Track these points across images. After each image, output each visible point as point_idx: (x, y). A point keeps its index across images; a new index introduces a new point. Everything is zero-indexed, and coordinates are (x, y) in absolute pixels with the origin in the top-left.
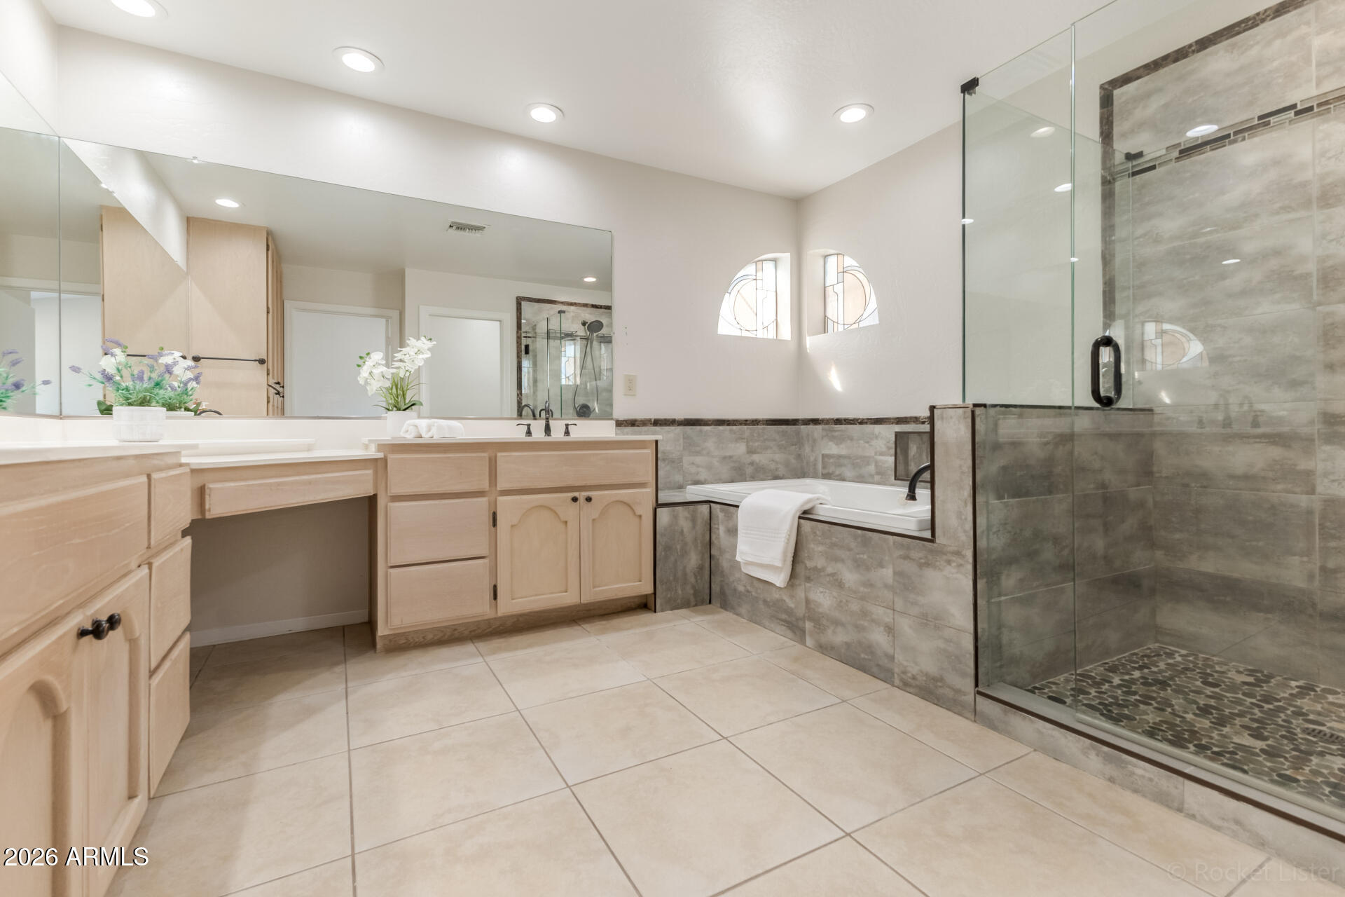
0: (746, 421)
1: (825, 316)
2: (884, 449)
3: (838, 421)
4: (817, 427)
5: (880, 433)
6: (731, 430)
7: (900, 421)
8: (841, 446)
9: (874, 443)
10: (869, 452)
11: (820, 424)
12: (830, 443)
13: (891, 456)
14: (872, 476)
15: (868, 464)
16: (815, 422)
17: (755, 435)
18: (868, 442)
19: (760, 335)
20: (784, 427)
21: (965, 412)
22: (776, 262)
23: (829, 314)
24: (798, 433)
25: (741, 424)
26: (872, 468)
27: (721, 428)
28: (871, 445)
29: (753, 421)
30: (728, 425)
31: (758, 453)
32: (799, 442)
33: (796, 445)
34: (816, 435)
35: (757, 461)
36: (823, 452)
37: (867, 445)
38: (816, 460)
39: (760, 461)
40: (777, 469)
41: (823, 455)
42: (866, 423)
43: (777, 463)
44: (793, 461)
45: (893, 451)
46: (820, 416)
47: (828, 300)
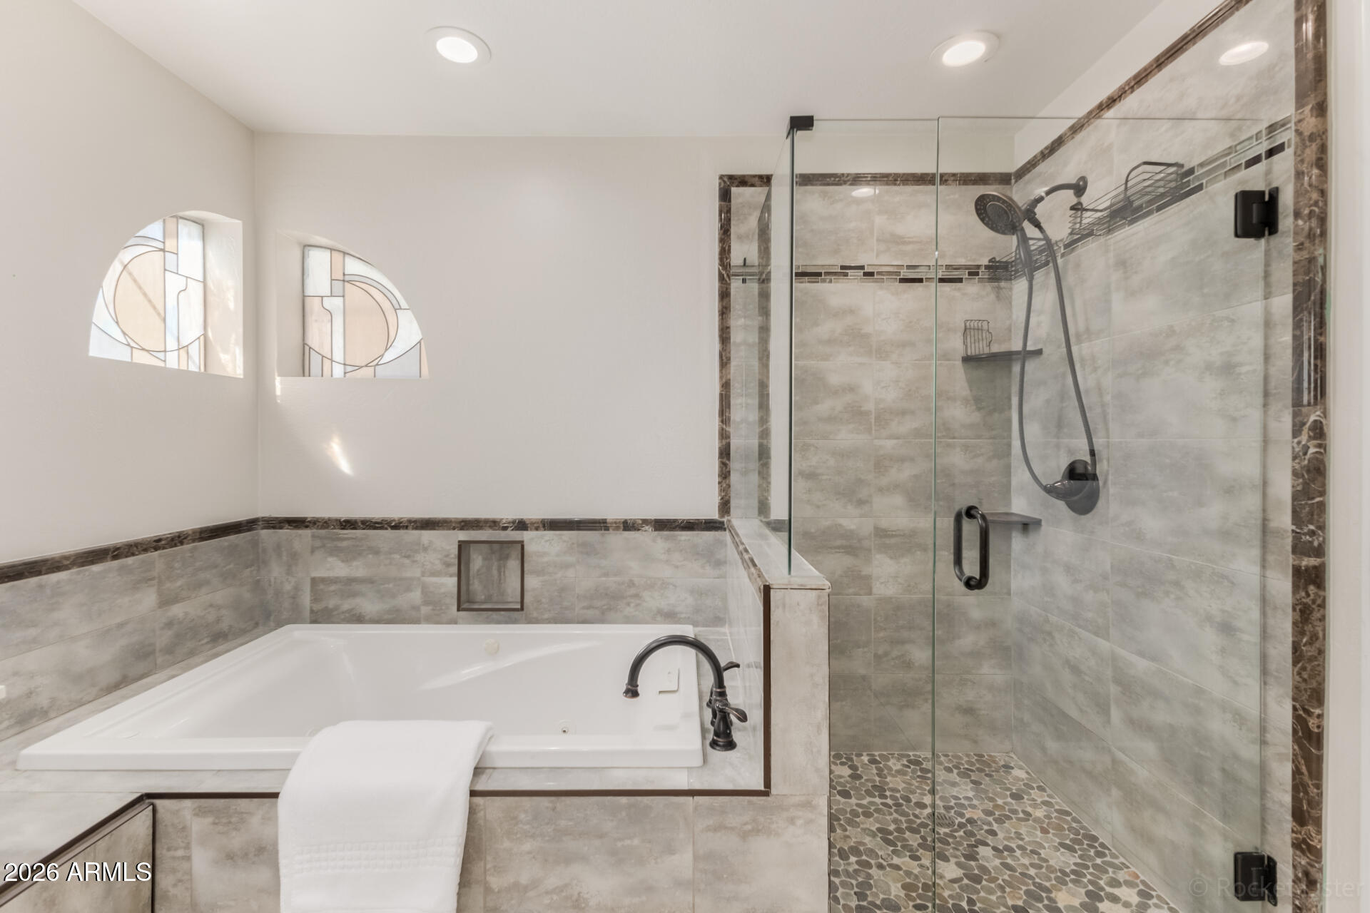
0: (159, 540)
1: (304, 344)
2: (439, 566)
3: (349, 524)
4: (300, 532)
5: (431, 542)
6: (121, 568)
7: (466, 524)
8: (355, 563)
9: (420, 557)
10: (413, 572)
11: (307, 527)
12: (330, 559)
13: (451, 576)
14: (416, 608)
15: (408, 589)
16: (297, 523)
17: (177, 565)
18: (408, 557)
19: (172, 362)
20: (232, 538)
21: (819, 597)
22: (203, 226)
23: (313, 340)
24: (255, 544)
25: (146, 550)
26: (416, 596)
27: (96, 568)
28: (414, 562)
29: (173, 539)
30: (115, 557)
31: (183, 599)
32: (258, 560)
33: (251, 565)
34: (297, 545)
35: (181, 615)
36: (315, 574)
37: (407, 561)
38: (297, 588)
39: (186, 614)
40: (218, 620)
41: (314, 581)
42: (406, 527)
43: (219, 608)
44: (247, 595)
45: (454, 569)
46: (309, 514)
47: (311, 320)
